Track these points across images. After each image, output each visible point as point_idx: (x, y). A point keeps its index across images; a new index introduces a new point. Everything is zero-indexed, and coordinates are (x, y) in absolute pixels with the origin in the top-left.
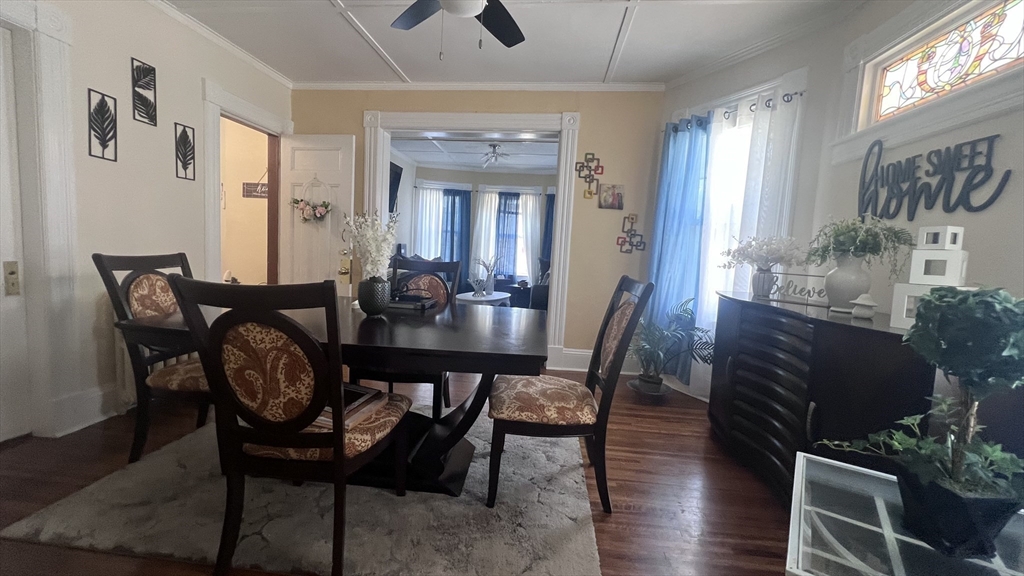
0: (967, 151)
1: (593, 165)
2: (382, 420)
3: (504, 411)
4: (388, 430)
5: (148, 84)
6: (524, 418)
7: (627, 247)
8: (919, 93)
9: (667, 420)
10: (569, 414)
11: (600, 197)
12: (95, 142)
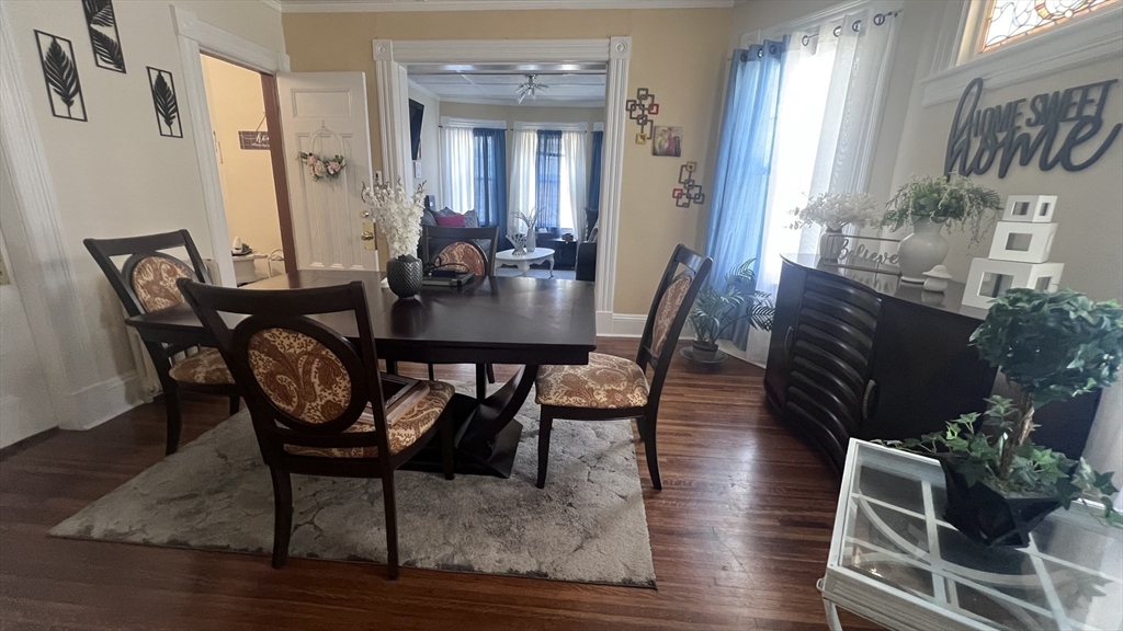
0: (1077, 98)
1: (647, 103)
2: (425, 413)
3: (551, 396)
4: (432, 422)
5: (105, 18)
6: (572, 403)
7: (684, 200)
8: (1035, 20)
9: (721, 388)
10: (619, 398)
11: (654, 142)
12: (57, 99)
